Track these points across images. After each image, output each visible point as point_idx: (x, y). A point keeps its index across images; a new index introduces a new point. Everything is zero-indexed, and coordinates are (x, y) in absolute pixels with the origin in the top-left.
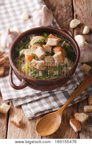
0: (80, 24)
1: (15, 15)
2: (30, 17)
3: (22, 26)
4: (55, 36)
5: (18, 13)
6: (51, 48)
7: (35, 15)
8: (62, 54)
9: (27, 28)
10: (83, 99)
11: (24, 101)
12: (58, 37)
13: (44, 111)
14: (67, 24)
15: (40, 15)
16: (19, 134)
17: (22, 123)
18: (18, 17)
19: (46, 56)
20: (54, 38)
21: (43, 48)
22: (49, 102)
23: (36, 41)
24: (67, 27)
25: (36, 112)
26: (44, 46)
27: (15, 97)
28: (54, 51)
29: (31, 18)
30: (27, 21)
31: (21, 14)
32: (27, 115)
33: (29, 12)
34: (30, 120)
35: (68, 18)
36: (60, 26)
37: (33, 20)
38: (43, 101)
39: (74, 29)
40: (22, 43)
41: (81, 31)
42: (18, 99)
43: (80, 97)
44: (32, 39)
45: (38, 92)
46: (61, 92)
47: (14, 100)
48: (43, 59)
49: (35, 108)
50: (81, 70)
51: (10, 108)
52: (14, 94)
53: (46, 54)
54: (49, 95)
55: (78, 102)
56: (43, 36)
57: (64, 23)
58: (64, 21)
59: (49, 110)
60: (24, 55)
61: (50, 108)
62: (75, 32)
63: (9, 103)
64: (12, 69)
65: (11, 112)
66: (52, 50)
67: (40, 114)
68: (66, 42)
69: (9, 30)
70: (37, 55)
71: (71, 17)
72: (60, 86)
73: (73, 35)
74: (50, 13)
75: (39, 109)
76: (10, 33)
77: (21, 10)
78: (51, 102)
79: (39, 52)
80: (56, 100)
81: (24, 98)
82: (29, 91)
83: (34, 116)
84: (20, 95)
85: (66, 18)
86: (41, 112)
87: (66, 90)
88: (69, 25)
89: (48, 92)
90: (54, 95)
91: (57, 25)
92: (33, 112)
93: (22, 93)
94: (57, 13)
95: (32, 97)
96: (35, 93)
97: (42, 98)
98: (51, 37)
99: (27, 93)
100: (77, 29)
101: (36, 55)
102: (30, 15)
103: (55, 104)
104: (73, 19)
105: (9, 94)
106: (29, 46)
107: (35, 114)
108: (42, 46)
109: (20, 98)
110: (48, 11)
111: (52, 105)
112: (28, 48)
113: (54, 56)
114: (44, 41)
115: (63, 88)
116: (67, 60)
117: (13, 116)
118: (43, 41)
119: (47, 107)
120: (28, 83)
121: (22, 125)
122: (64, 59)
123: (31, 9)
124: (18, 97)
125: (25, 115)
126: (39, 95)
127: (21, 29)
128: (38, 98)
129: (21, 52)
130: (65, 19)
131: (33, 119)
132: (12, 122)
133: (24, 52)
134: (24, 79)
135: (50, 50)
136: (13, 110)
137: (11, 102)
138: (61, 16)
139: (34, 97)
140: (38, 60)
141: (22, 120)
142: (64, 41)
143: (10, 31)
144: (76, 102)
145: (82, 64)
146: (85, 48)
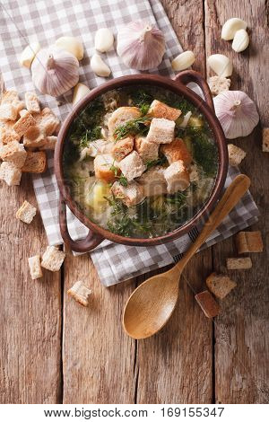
6: (157, 149)
10: (226, 237)
26: (141, 142)
43: (218, 234)
49: (119, 260)
55: (214, 243)
60: (92, 159)
63: (62, 246)
65: (68, 265)
68: (194, 115)
75: (129, 264)
92: (116, 272)
101: (121, 171)
103: (163, 250)
108: (135, 148)
112: (99, 137)
118: (137, 126)
119: (146, 258)
125: (97, 275)
129: (84, 152)
135: (155, 155)
141: (92, 292)
142: (188, 111)
144: (209, 245)
146: (235, 114)
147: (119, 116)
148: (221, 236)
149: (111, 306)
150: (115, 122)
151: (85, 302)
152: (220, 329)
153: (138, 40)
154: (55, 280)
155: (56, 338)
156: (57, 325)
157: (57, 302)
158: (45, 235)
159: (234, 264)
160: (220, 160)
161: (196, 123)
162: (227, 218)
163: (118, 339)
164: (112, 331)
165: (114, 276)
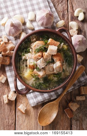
25: (38, 102)
26: (45, 54)
43: (73, 87)
49: (37, 97)
55: (72, 90)
68: (65, 44)
75: (40, 98)
83: (37, 105)
106: (31, 50)
108: (43, 56)
118: (43, 48)
129: (23, 58)
144: (70, 91)
146: (80, 43)
147: (37, 44)
148: (74, 88)
149: (33, 113)
150: (35, 47)
151: (24, 112)
152: (74, 122)
153: (44, 16)
154: (13, 104)
155: (13, 125)
156: (14, 120)
157: (14, 112)
158: (9, 87)
159: (79, 98)
160: (74, 61)
161: (65, 47)
162: (76, 82)
163: (36, 126)
164: (34, 123)
165: (35, 103)
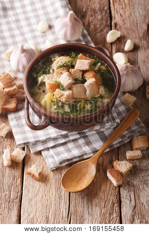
0: (121, 36)
1: (30, 25)
2: (50, 27)
3: (40, 40)
4: (86, 56)
5: (33, 21)
6: (81, 74)
7: (58, 25)
8: (96, 82)
9: (46, 43)
10: (125, 142)
11: (45, 145)
12: (90, 57)
13: (72, 159)
14: (103, 36)
15: (65, 25)
16: (39, 189)
17: (43, 175)
18: (34, 27)
19: (74, 84)
20: (85, 59)
21: (70, 73)
22: (79, 147)
23: (60, 64)
24: (102, 41)
25: (61, 160)
26: (72, 70)
27: (32, 140)
28: (85, 77)
29: (52, 29)
30: (46, 33)
31: (38, 23)
32: (50, 164)
33: (49, 20)
34: (53, 171)
35: (104, 27)
36: (92, 39)
37: (55, 32)
38: (70, 145)
39: (112, 44)
40: (41, 66)
41: (122, 47)
42: (36, 143)
43: (121, 140)
44: (55, 60)
45: (64, 133)
46: (95, 132)
47: (31, 144)
48: (70, 89)
49: (60, 154)
50: (122, 102)
51: (26, 155)
52: (32, 136)
53: (74, 82)
54: (79, 136)
55: (119, 145)
56: (70, 56)
57: (99, 35)
58: (98, 33)
59: (79, 157)
60: (44, 83)
61: (80, 155)
62: (114, 48)
63: (24, 148)
64: (28, 102)
66: (83, 75)
67: (67, 163)
68: (102, 64)
69: (22, 47)
70: (62, 83)
71: (107, 26)
72: (94, 125)
73: (111, 54)
74: (79, 22)
75: (66, 156)
76: (24, 51)
77: (37, 16)
78: (82, 145)
79: (65, 79)
80: (88, 143)
81: (45, 142)
82: (52, 131)
83: (60, 165)
84: (39, 138)
85: (101, 27)
86: (68, 160)
87: (101, 130)
88: (105, 39)
89: (77, 132)
90: (85, 137)
91: (89, 38)
92: (57, 159)
93: (41, 135)
94: (89, 21)
95: (55, 139)
96: (59, 134)
97: (70, 141)
98: (81, 58)
99: (49, 134)
100: (116, 44)
101: (60, 83)
102: (51, 24)
103: (87, 149)
104: (111, 30)
105: (23, 136)
106: (51, 70)
107: (61, 163)
108: (68, 71)
109: (39, 141)
110: (75, 19)
111: (82, 151)
112: (49, 73)
113: (86, 84)
114: (72, 63)
115: (97, 127)
116: (103, 89)
117: (31, 166)
118: (69, 64)
119: (76, 153)
120: (51, 121)
121: (43, 178)
122: (99, 89)
123: (52, 16)
124: (37, 140)
125: (46, 164)
126: (65, 136)
127: (39, 45)
128: (63, 141)
129: (40, 79)
130: (99, 30)
131: (58, 169)
132: (30, 174)
133: (44, 78)
134: (45, 115)
135: (79, 76)
136: (29, 158)
137: (27, 146)
138: (94, 25)
139: (59, 140)
140: (63, 90)
141: (42, 170)
142: (98, 62)
143: (24, 48)
144: (115, 147)
145: (124, 93)
146: (127, 72)
147: (60, 60)
152: (124, 193)
164: (54, 195)
